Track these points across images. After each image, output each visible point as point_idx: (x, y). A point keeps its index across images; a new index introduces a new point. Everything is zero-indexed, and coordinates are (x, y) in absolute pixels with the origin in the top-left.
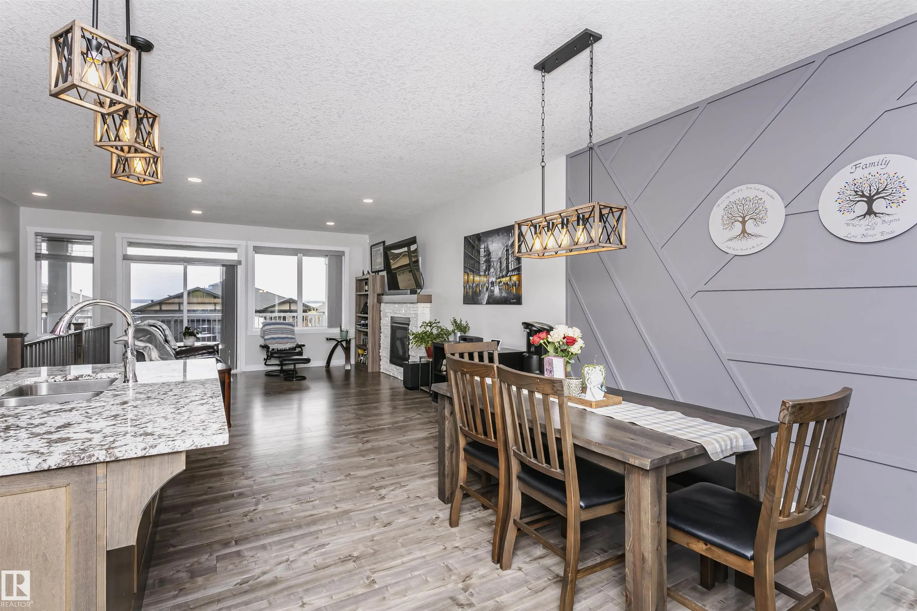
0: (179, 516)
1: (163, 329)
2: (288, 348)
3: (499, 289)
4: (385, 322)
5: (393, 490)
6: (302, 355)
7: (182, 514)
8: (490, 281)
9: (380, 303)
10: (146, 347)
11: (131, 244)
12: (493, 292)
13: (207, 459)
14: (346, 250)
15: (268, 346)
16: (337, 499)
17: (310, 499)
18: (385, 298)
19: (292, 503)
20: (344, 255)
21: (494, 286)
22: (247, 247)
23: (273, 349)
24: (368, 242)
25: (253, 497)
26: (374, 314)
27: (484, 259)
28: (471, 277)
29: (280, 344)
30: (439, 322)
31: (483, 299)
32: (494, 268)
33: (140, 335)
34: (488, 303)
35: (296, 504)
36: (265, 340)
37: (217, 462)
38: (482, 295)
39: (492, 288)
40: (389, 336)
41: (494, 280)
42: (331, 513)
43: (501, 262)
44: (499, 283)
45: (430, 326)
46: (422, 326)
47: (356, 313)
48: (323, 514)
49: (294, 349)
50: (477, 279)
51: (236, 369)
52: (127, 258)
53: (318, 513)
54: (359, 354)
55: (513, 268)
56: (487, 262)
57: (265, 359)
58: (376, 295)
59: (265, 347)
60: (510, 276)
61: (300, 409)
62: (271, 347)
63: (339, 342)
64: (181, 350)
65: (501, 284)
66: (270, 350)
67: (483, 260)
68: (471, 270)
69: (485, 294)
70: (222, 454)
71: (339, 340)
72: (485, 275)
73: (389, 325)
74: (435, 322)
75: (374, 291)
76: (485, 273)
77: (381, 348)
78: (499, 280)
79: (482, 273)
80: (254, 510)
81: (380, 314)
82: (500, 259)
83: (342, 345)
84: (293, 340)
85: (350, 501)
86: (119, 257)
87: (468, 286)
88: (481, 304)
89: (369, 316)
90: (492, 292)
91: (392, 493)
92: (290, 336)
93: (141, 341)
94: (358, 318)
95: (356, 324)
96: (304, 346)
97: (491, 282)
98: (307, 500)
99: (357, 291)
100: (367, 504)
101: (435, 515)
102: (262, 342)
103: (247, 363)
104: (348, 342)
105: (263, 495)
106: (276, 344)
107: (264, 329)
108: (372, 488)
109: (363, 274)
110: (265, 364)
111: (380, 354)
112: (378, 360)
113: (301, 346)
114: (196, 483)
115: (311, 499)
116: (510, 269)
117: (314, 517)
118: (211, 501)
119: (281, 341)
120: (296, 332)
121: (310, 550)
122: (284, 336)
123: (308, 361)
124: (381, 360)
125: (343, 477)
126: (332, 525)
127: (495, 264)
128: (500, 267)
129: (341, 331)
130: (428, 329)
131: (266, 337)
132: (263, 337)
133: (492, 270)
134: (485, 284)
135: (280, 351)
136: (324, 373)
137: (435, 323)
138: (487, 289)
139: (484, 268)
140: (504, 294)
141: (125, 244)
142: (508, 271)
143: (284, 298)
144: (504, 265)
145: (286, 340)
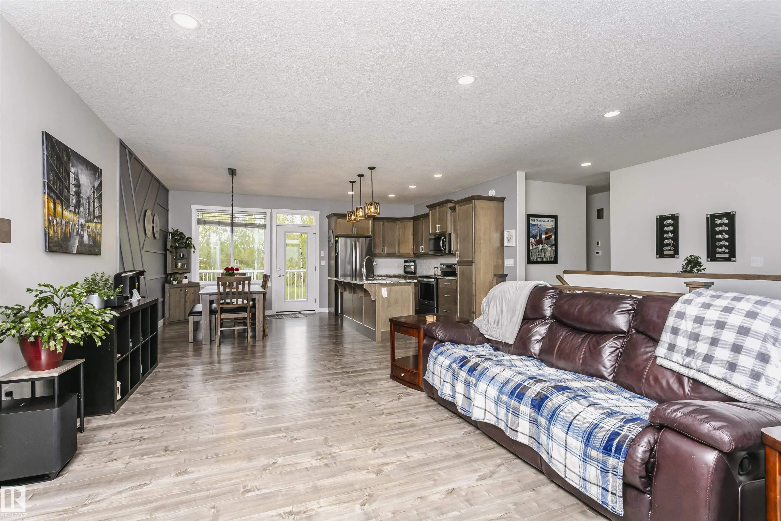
3: (88, 235)
8: (80, 223)
12: (83, 237)
21: (83, 231)
28: (59, 208)
31: (74, 246)
32: (83, 207)
34: (80, 253)
38: (72, 240)
39: (82, 233)
41: (84, 223)
43: (89, 202)
44: (88, 227)
50: (66, 213)
55: (98, 215)
56: (77, 195)
60: (96, 223)
65: (89, 230)
67: (73, 190)
68: (58, 198)
69: (75, 239)
72: (75, 212)
76: (75, 209)
78: (87, 224)
79: (72, 209)
82: (88, 198)
87: (55, 221)
88: (71, 253)
90: (82, 237)
116: (96, 215)
127: (85, 202)
128: (89, 209)
133: (82, 209)
134: (75, 225)
138: (78, 232)
139: (74, 201)
140: (91, 243)
142: (94, 217)
144: (92, 208)
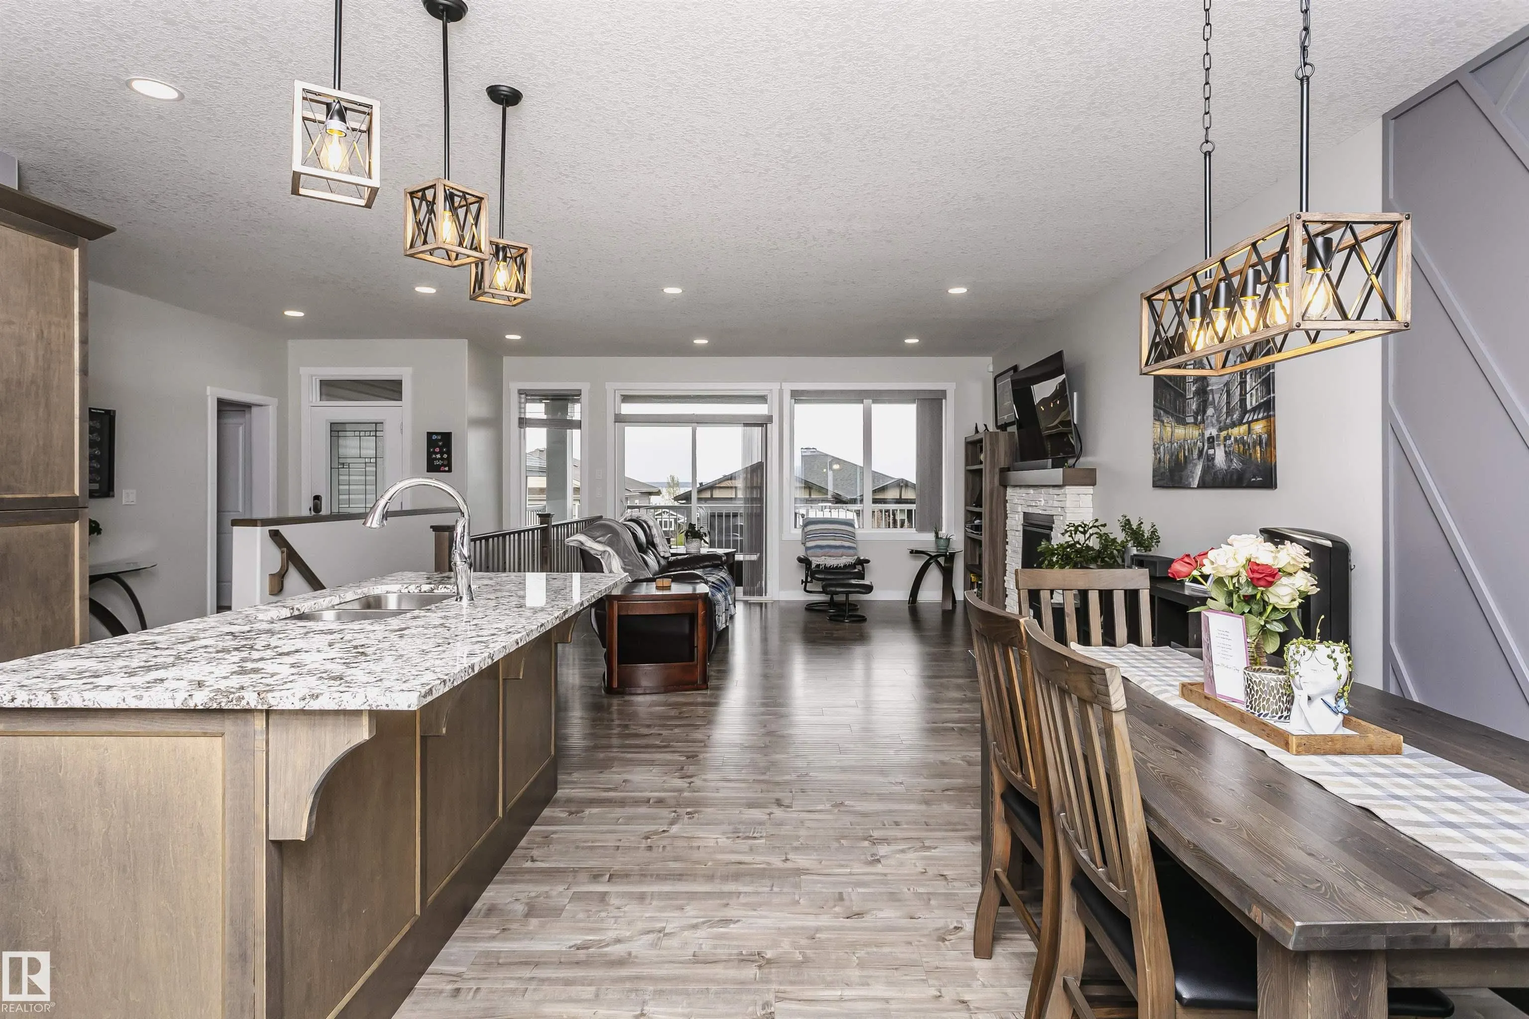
0: (564, 815)
1: (649, 527)
2: (842, 565)
3: (1226, 452)
4: (1014, 522)
5: (903, 851)
6: (863, 579)
7: (571, 813)
8: (1207, 435)
9: (1005, 487)
10: (605, 552)
11: (626, 399)
12: (1213, 459)
13: (647, 735)
14: (950, 388)
15: (809, 560)
16: (796, 844)
17: (754, 833)
18: (1016, 476)
19: (724, 833)
20: (945, 398)
21: (1214, 448)
22: (781, 391)
23: (818, 566)
24: (991, 369)
25: (674, 809)
26: (994, 506)
27: (1194, 389)
28: (1168, 429)
29: (830, 556)
30: (1104, 525)
31: (1192, 477)
32: (1215, 408)
33: (598, 534)
34: (1203, 485)
35: (728, 838)
36: (807, 549)
37: (657, 743)
38: (1190, 467)
39: (1211, 452)
40: (1020, 550)
41: (1214, 432)
42: (774, 866)
43: (1228, 392)
44: (1226, 438)
45: (1084, 533)
46: (1066, 531)
47: (966, 505)
48: (758, 866)
49: (853, 566)
50: (1180, 431)
51: (766, 595)
52: (620, 419)
53: (753, 861)
54: (972, 583)
55: (1255, 404)
56: (1199, 394)
57: (802, 582)
58: (997, 470)
59: (804, 561)
60: (1249, 423)
61: (868, 670)
62: (815, 561)
63: (932, 557)
64: (677, 560)
65: (1228, 442)
66: (813, 566)
67: (1191, 389)
68: (1168, 414)
69: (1196, 465)
70: (672, 730)
71: (933, 554)
72: (1195, 423)
73: (1020, 528)
74: (1096, 524)
75: (993, 465)
76: (1196, 419)
77: (1007, 573)
78: (1224, 433)
79: (1190, 419)
80: (664, 831)
81: (1005, 507)
82: (1228, 383)
83: (939, 564)
84: (851, 551)
85: (815, 853)
86: (611, 419)
87: (1162, 448)
88: (1188, 487)
89: (985, 510)
90: (1211, 459)
91: (898, 856)
92: (847, 544)
93: (599, 542)
94: (969, 515)
95: (965, 526)
96: (868, 561)
97: (1209, 438)
98: (747, 834)
99: (967, 464)
100: (842, 866)
101: (957, 922)
102: (802, 554)
103: (782, 587)
104: (951, 558)
105: (689, 810)
106: (823, 557)
107: (806, 530)
108: (865, 839)
109: (977, 431)
110: (805, 590)
111: (1006, 585)
112: (1001, 596)
113: (862, 562)
114: (614, 769)
115: (755, 835)
116: (1249, 407)
117: (741, 866)
118: (615, 802)
119: (833, 551)
120: (858, 538)
121: (704, 923)
122: (838, 543)
123: (869, 589)
124: (1007, 596)
125: (828, 806)
126: (760, 890)
127: (1217, 397)
128: (1228, 403)
129: (937, 536)
130: (1079, 537)
131: (809, 544)
132: (804, 544)
133: (1210, 411)
134: (1195, 444)
135: (828, 570)
136: (906, 614)
137: (1095, 526)
138: (1201, 452)
139: (1194, 407)
140: (1236, 464)
141: (618, 399)
142: (1244, 411)
143: (892, 478)
144: (1236, 398)
145: (840, 551)
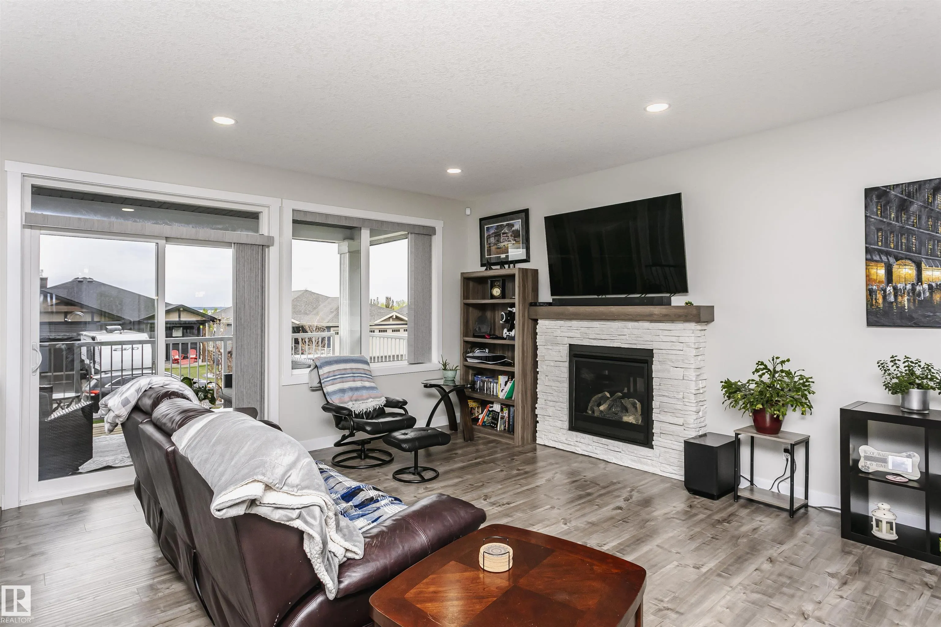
4: (551, 353)
9: (535, 321)
14: (438, 225)
18: (548, 310)
20: (433, 234)
26: (525, 339)
29: (356, 401)
36: (326, 394)
47: (462, 336)
58: (527, 306)
62: (344, 407)
63: (445, 391)
66: (339, 412)
73: (565, 359)
75: (524, 297)
81: (534, 339)
86: (14, 218)
89: (515, 342)
94: (466, 346)
95: (464, 357)
96: (405, 403)
99: (465, 297)
102: (321, 400)
107: (321, 372)
111: (537, 412)
112: (531, 423)
113: (399, 404)
119: (357, 394)
122: (358, 384)
124: (538, 422)
131: (328, 389)
141: (28, 189)
145: (365, 393)
